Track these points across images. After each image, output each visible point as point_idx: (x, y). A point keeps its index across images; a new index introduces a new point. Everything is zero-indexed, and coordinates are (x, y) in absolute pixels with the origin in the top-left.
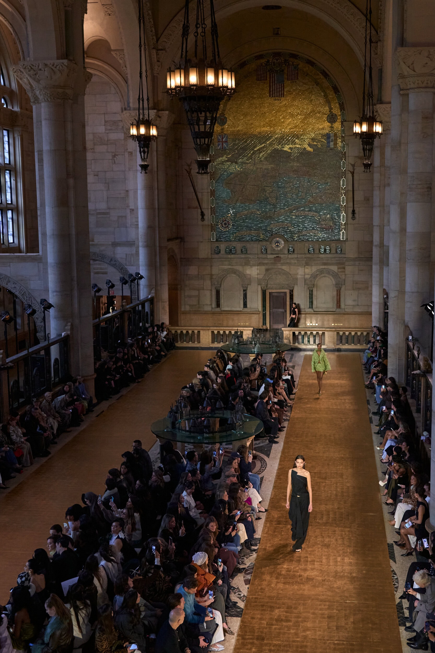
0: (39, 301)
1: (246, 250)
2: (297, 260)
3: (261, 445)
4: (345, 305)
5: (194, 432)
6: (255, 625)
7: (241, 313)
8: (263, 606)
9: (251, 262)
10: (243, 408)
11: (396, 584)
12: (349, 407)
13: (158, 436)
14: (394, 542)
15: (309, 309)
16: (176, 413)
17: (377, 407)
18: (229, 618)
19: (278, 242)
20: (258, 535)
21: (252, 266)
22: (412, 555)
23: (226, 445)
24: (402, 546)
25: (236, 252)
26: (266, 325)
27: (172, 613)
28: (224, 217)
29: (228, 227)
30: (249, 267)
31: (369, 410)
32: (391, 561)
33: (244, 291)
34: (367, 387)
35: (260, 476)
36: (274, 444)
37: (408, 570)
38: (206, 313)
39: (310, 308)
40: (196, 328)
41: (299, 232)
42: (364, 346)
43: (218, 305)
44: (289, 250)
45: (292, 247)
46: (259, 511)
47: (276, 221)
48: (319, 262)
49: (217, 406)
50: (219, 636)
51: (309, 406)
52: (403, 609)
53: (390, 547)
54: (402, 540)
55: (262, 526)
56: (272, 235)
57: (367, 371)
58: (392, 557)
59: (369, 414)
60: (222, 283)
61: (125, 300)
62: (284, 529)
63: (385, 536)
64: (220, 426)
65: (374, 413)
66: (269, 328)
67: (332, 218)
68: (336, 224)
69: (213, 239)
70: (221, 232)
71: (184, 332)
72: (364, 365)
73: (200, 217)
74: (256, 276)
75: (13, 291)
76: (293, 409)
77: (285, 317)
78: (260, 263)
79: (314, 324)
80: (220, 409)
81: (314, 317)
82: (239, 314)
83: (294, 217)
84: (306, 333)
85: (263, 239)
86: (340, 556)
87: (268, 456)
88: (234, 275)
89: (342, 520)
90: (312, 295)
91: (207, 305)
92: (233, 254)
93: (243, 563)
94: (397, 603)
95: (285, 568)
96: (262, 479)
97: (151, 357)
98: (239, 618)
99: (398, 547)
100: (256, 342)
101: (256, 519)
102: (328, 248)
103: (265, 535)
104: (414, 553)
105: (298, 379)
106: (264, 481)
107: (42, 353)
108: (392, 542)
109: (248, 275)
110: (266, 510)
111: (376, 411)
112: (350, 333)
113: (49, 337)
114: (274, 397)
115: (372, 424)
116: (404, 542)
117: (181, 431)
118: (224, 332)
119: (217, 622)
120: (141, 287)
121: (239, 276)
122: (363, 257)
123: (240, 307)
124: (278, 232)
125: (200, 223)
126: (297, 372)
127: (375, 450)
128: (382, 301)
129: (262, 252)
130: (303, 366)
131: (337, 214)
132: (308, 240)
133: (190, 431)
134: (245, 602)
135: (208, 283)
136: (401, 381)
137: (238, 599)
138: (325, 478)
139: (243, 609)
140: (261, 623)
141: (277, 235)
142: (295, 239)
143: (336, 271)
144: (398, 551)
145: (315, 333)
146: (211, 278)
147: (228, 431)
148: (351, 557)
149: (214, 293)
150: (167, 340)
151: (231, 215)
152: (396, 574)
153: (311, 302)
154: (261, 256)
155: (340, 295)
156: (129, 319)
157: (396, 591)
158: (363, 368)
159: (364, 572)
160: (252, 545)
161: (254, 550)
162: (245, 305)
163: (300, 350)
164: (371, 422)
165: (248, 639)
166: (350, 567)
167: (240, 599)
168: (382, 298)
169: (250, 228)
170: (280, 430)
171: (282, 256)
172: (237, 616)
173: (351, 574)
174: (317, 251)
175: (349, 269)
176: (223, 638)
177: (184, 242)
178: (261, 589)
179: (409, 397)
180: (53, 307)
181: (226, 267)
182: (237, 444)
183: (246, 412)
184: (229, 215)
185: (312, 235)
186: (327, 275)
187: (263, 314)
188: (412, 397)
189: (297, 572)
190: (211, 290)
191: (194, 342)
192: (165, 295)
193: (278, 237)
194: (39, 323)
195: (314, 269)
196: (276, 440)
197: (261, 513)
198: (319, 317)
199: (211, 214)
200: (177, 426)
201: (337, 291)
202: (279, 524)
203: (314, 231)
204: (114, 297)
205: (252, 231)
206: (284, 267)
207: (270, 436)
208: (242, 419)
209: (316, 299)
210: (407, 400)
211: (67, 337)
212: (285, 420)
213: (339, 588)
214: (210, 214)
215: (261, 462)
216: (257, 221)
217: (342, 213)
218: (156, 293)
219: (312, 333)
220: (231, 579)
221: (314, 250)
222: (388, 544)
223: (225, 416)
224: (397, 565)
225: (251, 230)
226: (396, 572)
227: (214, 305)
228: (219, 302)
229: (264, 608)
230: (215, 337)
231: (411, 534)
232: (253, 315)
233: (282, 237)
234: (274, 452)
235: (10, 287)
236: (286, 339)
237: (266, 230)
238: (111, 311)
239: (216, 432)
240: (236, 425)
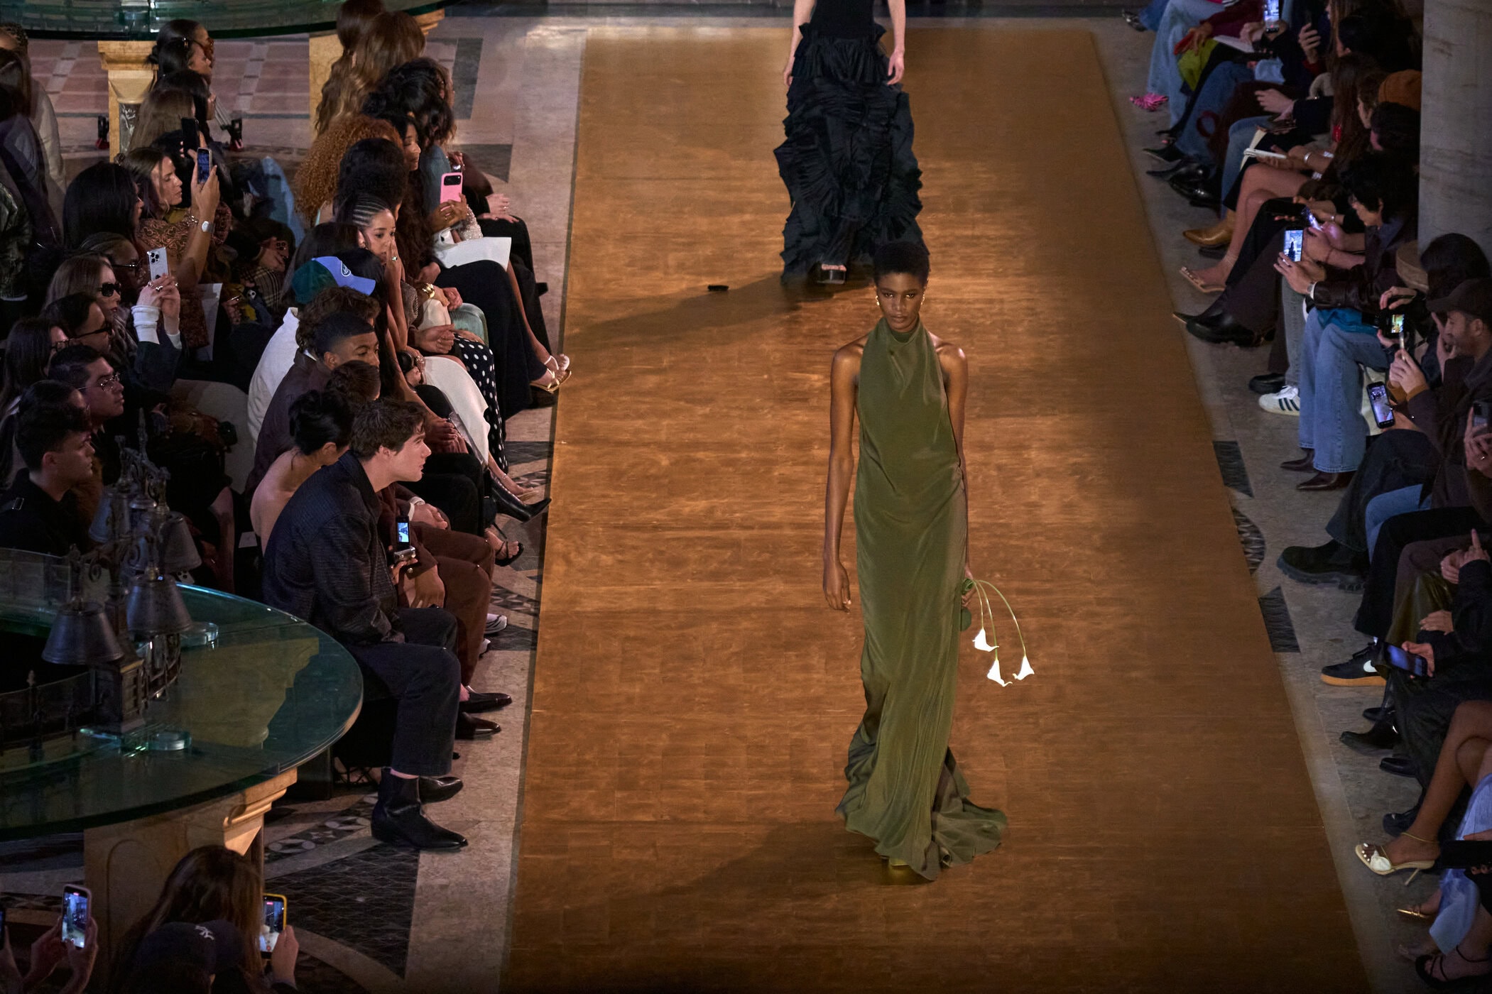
3: (317, 859)
10: (171, 529)
36: (425, 859)
51: (695, 506)
76: (556, 542)
126: (540, 200)
147: (56, 728)
163: (534, 2)
196: (436, 813)
207: (385, 786)
208: (164, 623)
212: (499, 637)
240: (119, 678)
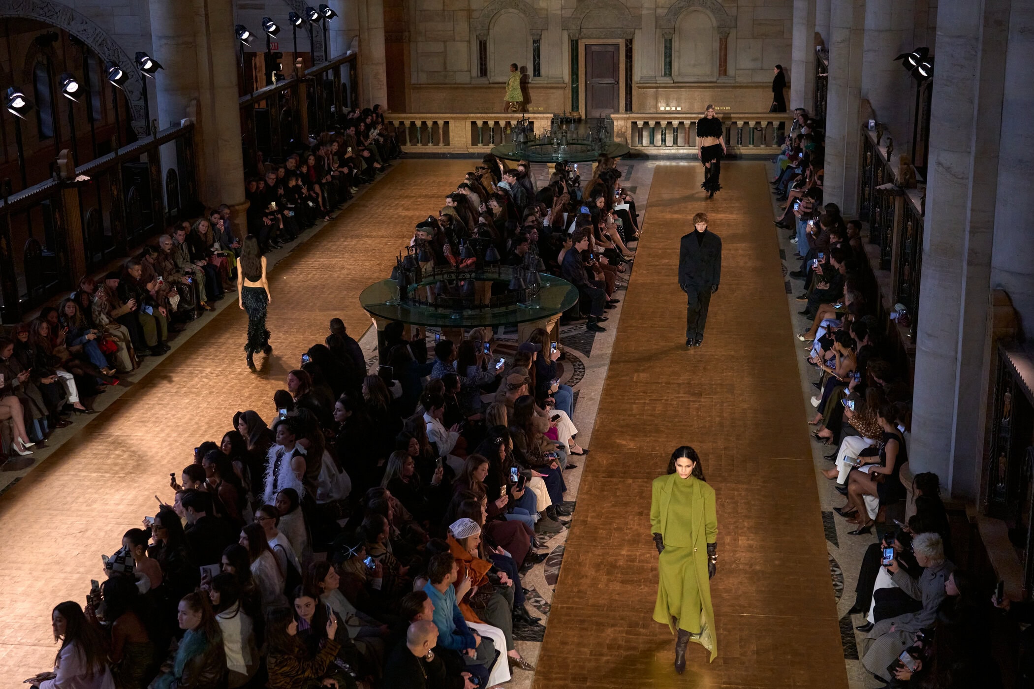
0: (133, 57)
3: (574, 333)
4: (736, 69)
5: (441, 306)
6: (568, 655)
8: (582, 622)
10: (539, 261)
11: (838, 583)
12: (746, 263)
13: (373, 314)
14: (835, 509)
15: (664, 78)
16: (409, 270)
17: (801, 263)
18: (520, 642)
20: (570, 496)
22: (870, 533)
23: (505, 333)
24: (851, 516)
26: (578, 110)
27: (413, 629)
31: (784, 270)
32: (829, 543)
33: (534, 42)
34: (780, 224)
35: (574, 390)
36: (597, 333)
37: (862, 559)
38: (459, 87)
39: (665, 75)
40: (441, 115)
42: (773, 150)
43: (484, 71)
46: (573, 453)
49: (488, 258)
50: (501, 673)
51: (665, 261)
52: (852, 628)
53: (828, 517)
54: (851, 506)
55: (579, 480)
57: (779, 197)
58: (831, 535)
59: (784, 276)
60: (491, 27)
61: (300, 59)
62: (620, 486)
63: (817, 499)
64: (492, 294)
65: (794, 275)
66: (583, 117)
71: (418, 123)
72: (774, 183)
74: (560, 12)
75: (82, 37)
76: (634, 268)
77: (615, 95)
79: (673, 109)
80: (495, 262)
81: (673, 93)
84: (658, 124)
86: (729, 534)
87: (587, 353)
88: (516, 11)
89: (733, 470)
90: (671, 48)
91: (461, 71)
93: (542, 545)
94: (840, 618)
95: (624, 555)
96: (576, 395)
97: (355, 171)
98: (538, 643)
99: (844, 519)
100: (561, 140)
101: (567, 468)
103: (585, 497)
104: (873, 530)
105: (643, 212)
106: (579, 399)
107: (144, 158)
108: (831, 509)
109: (543, 9)
110: (585, 452)
111: (798, 269)
112: (746, 123)
113: (155, 128)
114: (596, 244)
115: (789, 295)
116: (855, 509)
117: (417, 305)
118: (497, 123)
119: (497, 647)
120: (332, 34)
121: (525, 12)
126: (642, 198)
127: (796, 343)
128: (813, 57)
130: (653, 186)
133: (435, 305)
134: (548, 614)
135: (462, 27)
136: (850, 210)
137: (535, 609)
138: (700, 395)
139: (545, 628)
140: (579, 651)
143: (720, 1)
144: (841, 524)
145: (675, 123)
146: (469, 17)
147: (511, 303)
148: (752, 536)
149: (475, 47)
150: (385, 140)
152: (838, 567)
153: (669, 65)
155: (726, 48)
156: (310, 96)
157: (839, 597)
158: (772, 191)
159: (777, 562)
160: (559, 514)
161: (564, 523)
162: (537, 71)
163: (646, 157)
164: (788, 289)
165: (556, 679)
166: (749, 555)
167: (538, 609)
168: (814, 51)
170: (610, 305)
172: (534, 639)
173: (751, 566)
176: (508, 678)
178: (579, 591)
179: (865, 240)
180: (161, 67)
182: (527, 330)
183: (544, 268)
186: (700, 8)
187: (573, 88)
188: (873, 241)
189: (648, 562)
190: (469, 42)
191: (437, 144)
192: (378, 50)
194: (135, 101)
196: (600, 324)
197: (575, 457)
198: (684, 93)
200: (410, 295)
201: (721, 40)
202: (611, 476)
204: (278, 55)
207: (589, 318)
208: (536, 281)
209: (679, 57)
210: (861, 246)
211: (190, 127)
212: (619, 288)
213: (728, 591)
215: (574, 365)
218: (360, 46)
219: (670, 123)
220: (520, 575)
222: (823, 513)
223: (503, 277)
224: (841, 551)
226: (839, 563)
227: (475, 71)
228: (486, 65)
229: (586, 625)
230: (479, 134)
231: (868, 494)
232: (553, 90)
234: (598, 346)
235: (75, 29)
236: (618, 136)
238: (273, 79)
239: (487, 306)
240: (525, 292)
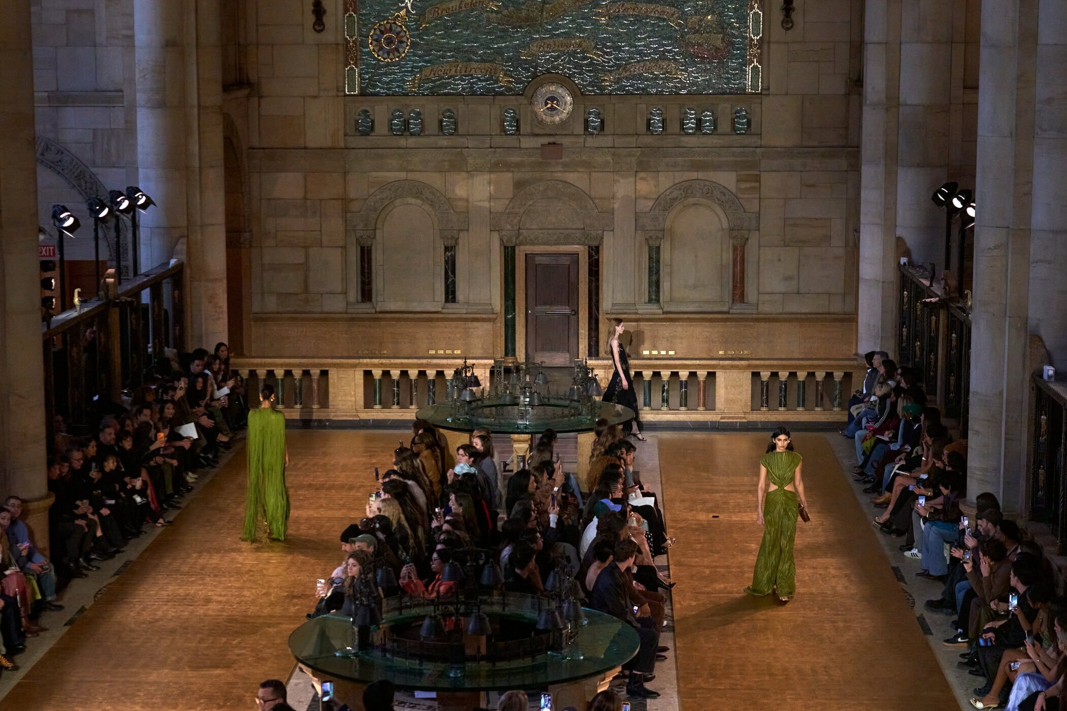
1: (456, 123)
2: (614, 154)
4: (759, 294)
7: (438, 320)
9: (470, 161)
15: (651, 305)
19: (552, 99)
21: (471, 172)
25: (422, 130)
26: (514, 355)
28: (386, 18)
29: (397, 50)
30: (464, 175)
33: (447, 249)
38: (327, 319)
39: (650, 301)
40: (316, 360)
41: (619, 66)
43: (366, 294)
44: (586, 121)
45: (598, 115)
47: (547, 31)
48: (679, 159)
56: (534, 76)
60: (379, 225)
66: (523, 364)
67: (722, 26)
68: (732, 44)
69: (352, 88)
70: (378, 66)
71: (280, 373)
73: (312, 19)
74: (486, 204)
77: (572, 331)
78: (496, 165)
79: (663, 353)
81: (663, 329)
82: (431, 320)
83: (603, 20)
85: (509, 89)
88: (419, 202)
90: (658, 261)
91: (332, 293)
92: (412, 134)
102: (708, 116)
109: (461, 199)
118: (404, 373)
121: (432, 204)
122: (816, 144)
123: (435, 301)
124: (554, 68)
125: (311, 36)
128: (892, 276)
129: (503, 130)
131: (736, 10)
132: (645, 92)
135: (334, 226)
141: (552, 76)
142: (605, 88)
143: (734, 190)
146: (345, 211)
149: (354, 256)
151: (408, 11)
153: (655, 286)
154: (499, 141)
155: (743, 260)
162: (450, 295)
168: (893, 264)
169: (465, 55)
171: (565, 141)
174: (674, 127)
175: (770, 181)
177: (260, 97)
181: (393, 176)
184: (403, 13)
185: (657, 77)
186: (703, 201)
187: (506, 320)
190: (344, 247)
191: (309, 406)
193: (553, 83)
195: (666, 181)
196: (649, 686)
198: (679, 329)
199: (346, 10)
201: (735, 249)
203: (664, 64)
205: (475, 65)
206: (571, 177)
207: (632, 676)
209: (671, 274)
214: (341, 8)
216: (489, 33)
217: (752, 8)
221: (664, 121)
225: (470, 60)
227: (354, 294)
228: (370, 283)
230: (376, 390)
232: (476, 324)
233: (566, 81)
237: (516, 62)
240: (561, 634)
